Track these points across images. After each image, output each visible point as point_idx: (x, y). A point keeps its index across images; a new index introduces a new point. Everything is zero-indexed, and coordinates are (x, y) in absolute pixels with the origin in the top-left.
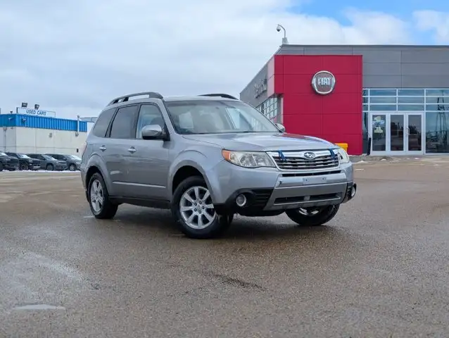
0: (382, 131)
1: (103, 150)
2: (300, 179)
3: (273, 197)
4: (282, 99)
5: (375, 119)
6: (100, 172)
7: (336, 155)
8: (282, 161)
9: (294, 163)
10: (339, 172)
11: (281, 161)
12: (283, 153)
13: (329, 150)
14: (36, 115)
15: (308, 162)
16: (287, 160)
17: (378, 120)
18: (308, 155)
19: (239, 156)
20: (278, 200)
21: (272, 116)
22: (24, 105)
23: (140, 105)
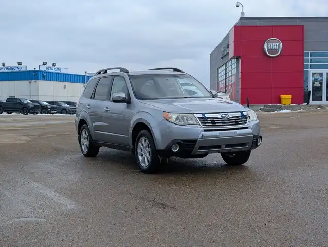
0: (319, 85)
1: (89, 108)
2: (217, 133)
3: (197, 146)
4: (240, 60)
5: (314, 75)
6: (87, 124)
7: (246, 116)
8: (205, 121)
9: (213, 122)
10: (247, 128)
11: (203, 120)
12: (206, 115)
13: (240, 112)
14: (54, 71)
15: (224, 121)
16: (208, 119)
17: (317, 76)
18: (224, 116)
19: (174, 117)
20: (201, 148)
21: (233, 73)
22: (45, 64)
23: (113, 77)
